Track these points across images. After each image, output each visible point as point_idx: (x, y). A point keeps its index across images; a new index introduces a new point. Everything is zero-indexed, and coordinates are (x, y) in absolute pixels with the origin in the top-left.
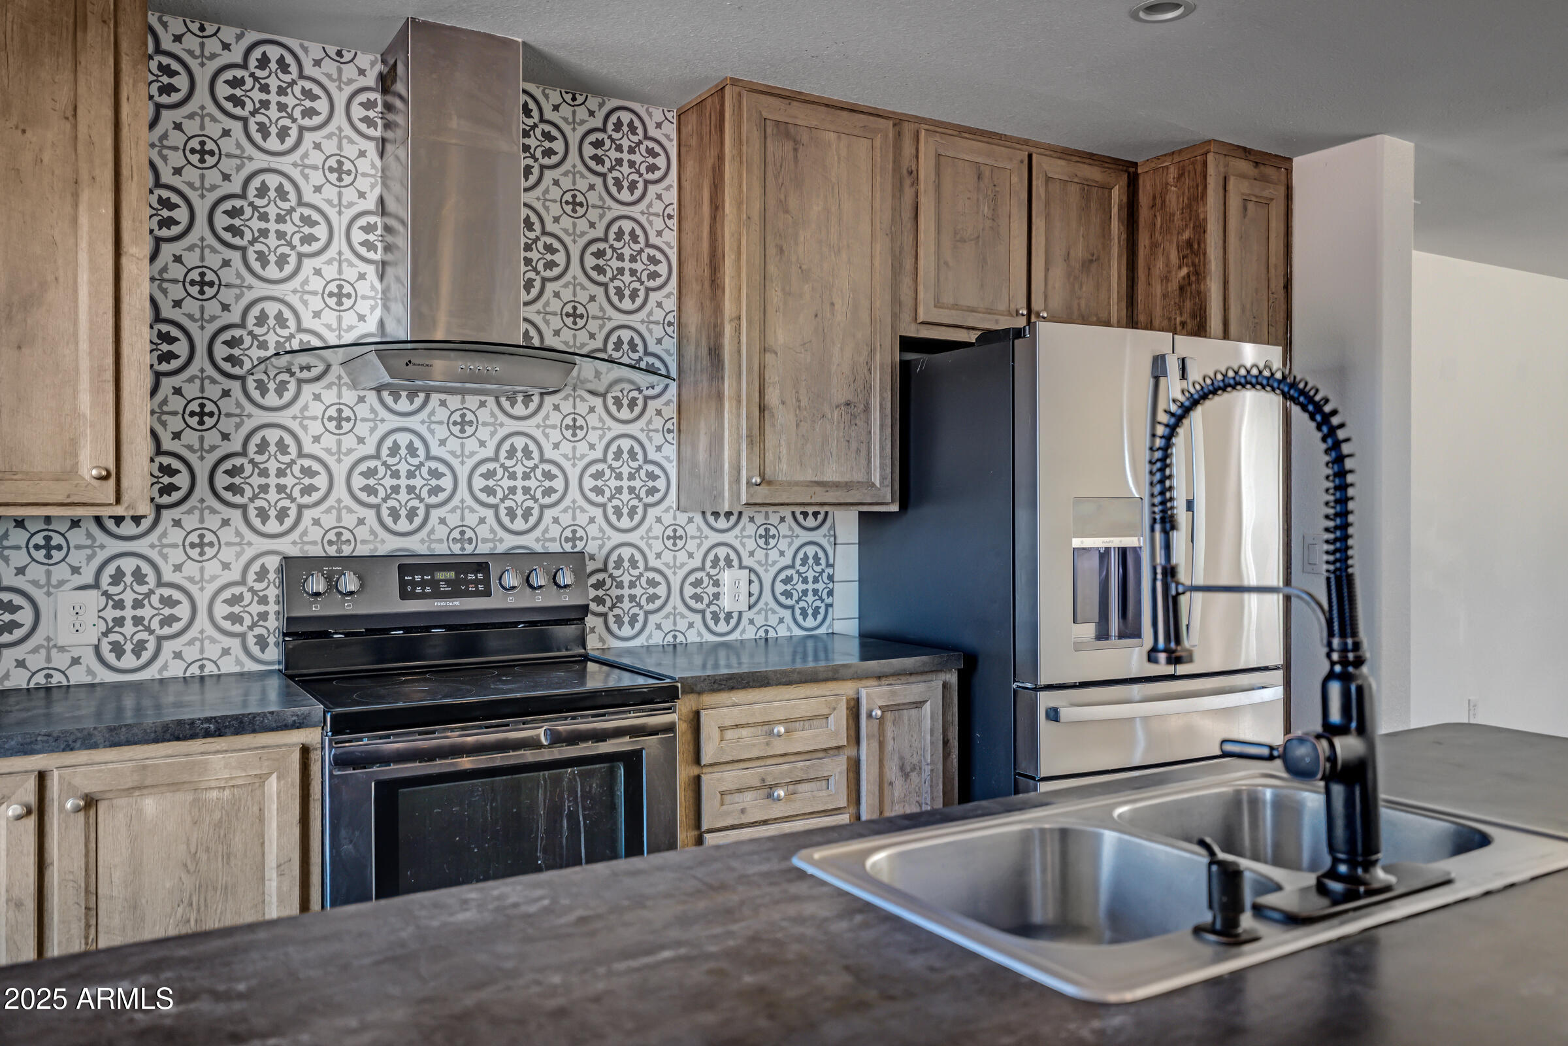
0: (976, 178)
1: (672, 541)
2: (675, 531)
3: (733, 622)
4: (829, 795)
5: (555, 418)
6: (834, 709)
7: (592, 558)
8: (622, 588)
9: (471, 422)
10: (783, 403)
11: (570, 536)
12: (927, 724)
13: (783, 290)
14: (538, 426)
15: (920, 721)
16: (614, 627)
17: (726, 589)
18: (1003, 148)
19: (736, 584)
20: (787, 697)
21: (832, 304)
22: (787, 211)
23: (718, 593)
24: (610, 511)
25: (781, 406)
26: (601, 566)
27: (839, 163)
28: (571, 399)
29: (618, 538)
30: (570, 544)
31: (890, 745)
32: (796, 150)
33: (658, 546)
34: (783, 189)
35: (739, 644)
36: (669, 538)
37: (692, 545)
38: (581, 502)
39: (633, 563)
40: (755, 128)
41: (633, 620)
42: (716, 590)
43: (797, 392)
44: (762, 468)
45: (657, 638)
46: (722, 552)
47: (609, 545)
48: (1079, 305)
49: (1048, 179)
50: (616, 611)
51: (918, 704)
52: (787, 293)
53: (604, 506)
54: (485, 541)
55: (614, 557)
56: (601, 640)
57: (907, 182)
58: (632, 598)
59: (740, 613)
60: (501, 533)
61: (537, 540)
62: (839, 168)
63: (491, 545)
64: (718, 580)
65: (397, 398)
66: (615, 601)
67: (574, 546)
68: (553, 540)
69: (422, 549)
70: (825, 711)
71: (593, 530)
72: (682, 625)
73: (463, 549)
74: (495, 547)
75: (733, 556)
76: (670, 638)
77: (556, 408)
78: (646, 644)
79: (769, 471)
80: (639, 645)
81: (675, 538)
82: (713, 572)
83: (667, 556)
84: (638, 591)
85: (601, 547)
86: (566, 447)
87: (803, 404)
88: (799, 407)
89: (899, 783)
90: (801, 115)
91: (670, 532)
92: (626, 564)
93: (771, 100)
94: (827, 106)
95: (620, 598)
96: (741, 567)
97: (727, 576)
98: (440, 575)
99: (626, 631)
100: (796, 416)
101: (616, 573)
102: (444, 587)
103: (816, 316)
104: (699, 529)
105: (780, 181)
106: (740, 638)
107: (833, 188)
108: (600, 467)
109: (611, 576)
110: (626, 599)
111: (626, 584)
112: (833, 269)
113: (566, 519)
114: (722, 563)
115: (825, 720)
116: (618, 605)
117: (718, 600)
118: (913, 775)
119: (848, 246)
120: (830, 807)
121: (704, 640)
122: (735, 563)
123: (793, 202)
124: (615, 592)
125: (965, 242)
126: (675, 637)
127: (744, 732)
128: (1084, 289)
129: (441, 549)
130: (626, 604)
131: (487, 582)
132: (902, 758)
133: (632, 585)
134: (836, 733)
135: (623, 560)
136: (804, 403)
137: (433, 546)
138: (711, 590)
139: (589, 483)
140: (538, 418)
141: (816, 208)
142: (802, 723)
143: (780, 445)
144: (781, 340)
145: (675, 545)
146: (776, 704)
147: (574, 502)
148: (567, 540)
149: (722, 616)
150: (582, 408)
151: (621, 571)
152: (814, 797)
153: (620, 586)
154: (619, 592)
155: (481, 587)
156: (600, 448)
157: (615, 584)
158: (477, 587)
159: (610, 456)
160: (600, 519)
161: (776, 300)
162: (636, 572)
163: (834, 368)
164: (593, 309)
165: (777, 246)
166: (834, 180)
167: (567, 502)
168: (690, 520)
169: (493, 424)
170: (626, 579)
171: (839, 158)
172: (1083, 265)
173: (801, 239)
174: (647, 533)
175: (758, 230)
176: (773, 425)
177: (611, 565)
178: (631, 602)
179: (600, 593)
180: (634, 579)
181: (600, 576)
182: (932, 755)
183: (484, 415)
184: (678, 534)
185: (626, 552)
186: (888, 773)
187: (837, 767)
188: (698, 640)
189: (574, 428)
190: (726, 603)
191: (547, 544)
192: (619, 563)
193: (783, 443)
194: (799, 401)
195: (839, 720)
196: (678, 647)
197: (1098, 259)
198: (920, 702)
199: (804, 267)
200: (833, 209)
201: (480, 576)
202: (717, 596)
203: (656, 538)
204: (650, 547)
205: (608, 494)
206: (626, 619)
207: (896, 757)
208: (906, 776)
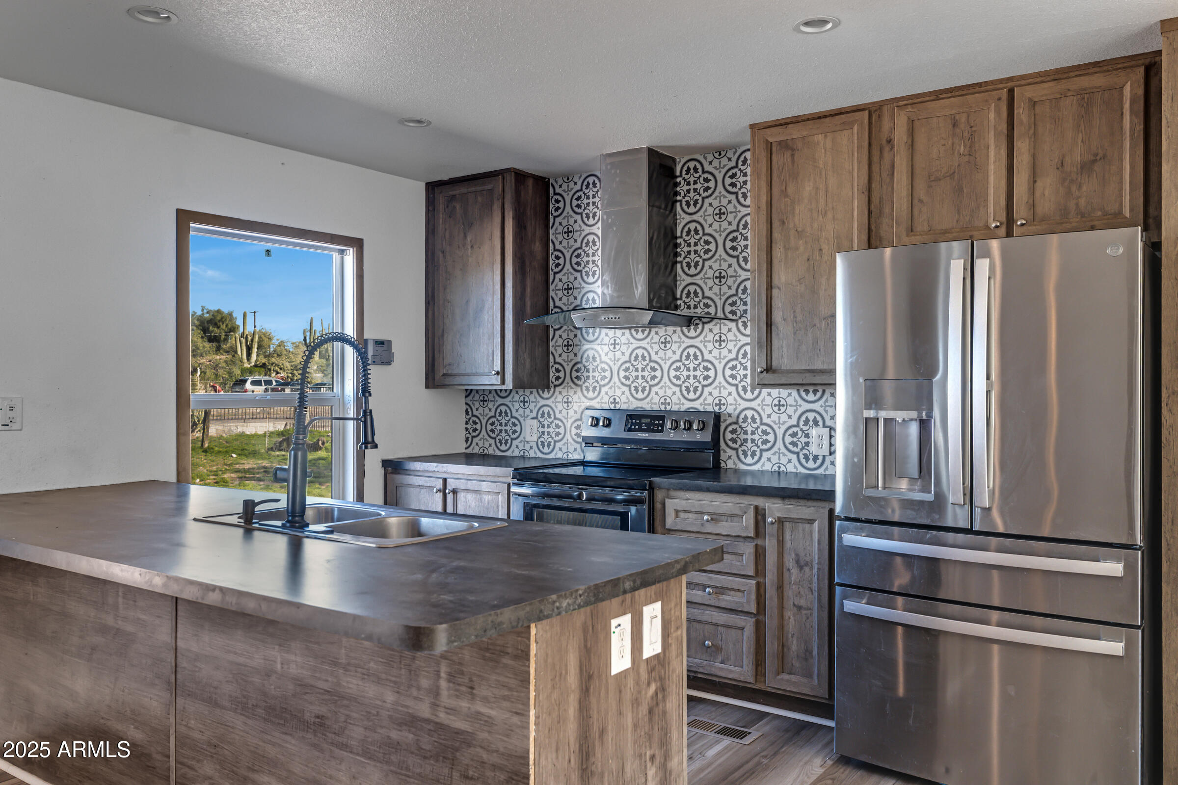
0: (951, 127)
1: (777, 407)
2: (779, 401)
3: (819, 462)
4: (742, 566)
5: (710, 336)
6: (745, 513)
7: (730, 415)
8: (747, 434)
9: (669, 341)
10: (785, 320)
11: (718, 402)
12: (816, 536)
13: (784, 247)
14: (701, 342)
15: (811, 533)
16: (742, 457)
17: (813, 440)
18: (977, 95)
19: (820, 436)
20: (719, 500)
21: (821, 250)
22: (787, 196)
23: (809, 442)
24: (740, 388)
25: (783, 322)
26: (734, 420)
27: (825, 153)
28: (718, 325)
29: (745, 404)
30: (718, 407)
31: (788, 544)
32: (793, 155)
33: (769, 410)
34: (784, 183)
35: (823, 476)
36: (775, 405)
37: (790, 411)
38: (724, 383)
39: (753, 419)
40: (763, 151)
41: (753, 454)
42: (806, 440)
43: (795, 312)
44: (769, 362)
45: (768, 467)
46: (811, 416)
47: (739, 409)
48: (1077, 204)
49: (1033, 104)
50: (744, 448)
51: (811, 521)
52: (787, 249)
53: (736, 386)
54: (676, 404)
55: (742, 416)
56: (735, 463)
57: (887, 149)
58: (753, 441)
59: (824, 457)
60: (683, 400)
61: (701, 404)
62: (825, 156)
63: (678, 406)
64: (808, 434)
65: (637, 332)
66: (742, 442)
67: (720, 409)
68: (709, 405)
69: (648, 407)
70: (740, 513)
71: (730, 400)
72: (784, 460)
73: (666, 408)
74: (680, 408)
75: (819, 418)
76: (776, 468)
77: (711, 330)
78: (761, 469)
79: (775, 364)
80: (757, 469)
81: (779, 405)
82: (805, 428)
83: (774, 417)
84: (756, 437)
85: (735, 409)
86: (716, 352)
87: (798, 319)
88: (796, 322)
89: (795, 572)
90: (795, 132)
91: (776, 402)
92: (749, 420)
93: (773, 129)
94: (813, 119)
95: (746, 440)
96: (825, 426)
97: (814, 432)
98: (644, 420)
99: (749, 460)
100: (794, 327)
101: (744, 425)
102: (644, 426)
103: (808, 260)
104: (795, 400)
105: (782, 178)
106: (823, 473)
107: (821, 171)
108: (734, 363)
109: (740, 427)
110: (749, 441)
111: (749, 432)
112: (821, 227)
113: (716, 393)
114: (811, 423)
115: (741, 518)
116: (745, 444)
117: (808, 446)
118: (806, 569)
119: (833, 208)
120: (742, 573)
121: (798, 471)
122: (821, 423)
123: (791, 190)
124: (743, 436)
125: (940, 180)
126: (779, 467)
127: (690, 515)
128: (1084, 188)
129: (656, 408)
130: (749, 444)
131: (663, 425)
132: (797, 555)
133: (753, 433)
134: (746, 528)
135: (747, 418)
136: (800, 317)
137: (652, 406)
138: (803, 440)
139: (728, 372)
140: (701, 337)
141: (808, 188)
142: (726, 517)
143: (782, 347)
144: (783, 279)
145: (779, 410)
146: (708, 503)
147: (720, 383)
148: (716, 405)
149: (811, 457)
150: (724, 330)
151: (746, 424)
152: (731, 564)
153: (746, 433)
154: (745, 437)
155: (660, 428)
156: (734, 352)
157: (742, 431)
158: (658, 428)
159: (740, 356)
160: (734, 393)
161: (779, 255)
162: (755, 426)
163: (822, 293)
164: (731, 272)
165: (780, 220)
166: (821, 166)
167: (716, 383)
168: (790, 395)
169: (680, 342)
170: (749, 429)
171: (825, 151)
172: (1082, 168)
173: (797, 211)
174: (762, 402)
175: (765, 213)
176: (778, 334)
177: (741, 420)
178: (752, 443)
179: (734, 436)
180: (754, 429)
181: (734, 427)
182: (819, 558)
183: (675, 337)
184: (781, 403)
185: (749, 413)
186: (787, 562)
187: (748, 549)
188: (795, 470)
189: (720, 341)
190: (813, 449)
191: (706, 407)
192: (745, 419)
193: (784, 345)
194: (795, 317)
195: (748, 520)
196: (782, 474)
197: (1104, 157)
198: (811, 520)
199: (799, 229)
200: (821, 186)
201: (661, 422)
202: (807, 444)
203: (768, 405)
204: (764, 410)
205: (739, 379)
206: (749, 453)
207: (793, 553)
208: (801, 568)
